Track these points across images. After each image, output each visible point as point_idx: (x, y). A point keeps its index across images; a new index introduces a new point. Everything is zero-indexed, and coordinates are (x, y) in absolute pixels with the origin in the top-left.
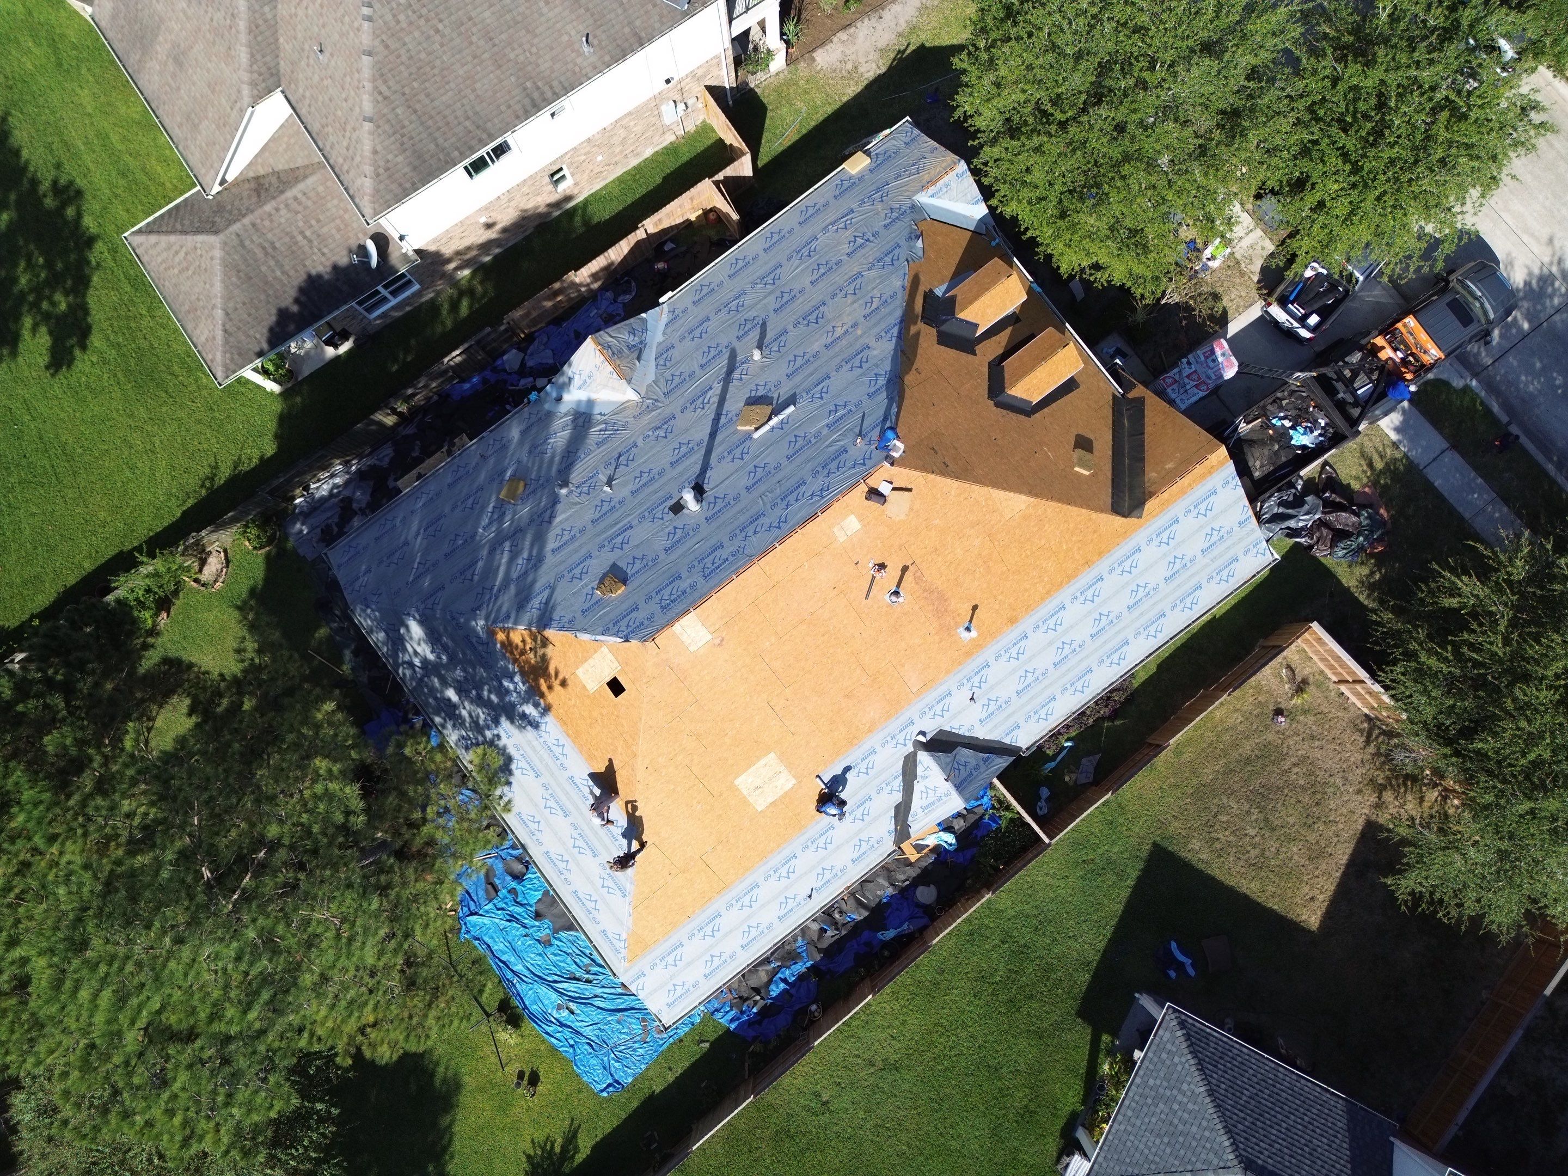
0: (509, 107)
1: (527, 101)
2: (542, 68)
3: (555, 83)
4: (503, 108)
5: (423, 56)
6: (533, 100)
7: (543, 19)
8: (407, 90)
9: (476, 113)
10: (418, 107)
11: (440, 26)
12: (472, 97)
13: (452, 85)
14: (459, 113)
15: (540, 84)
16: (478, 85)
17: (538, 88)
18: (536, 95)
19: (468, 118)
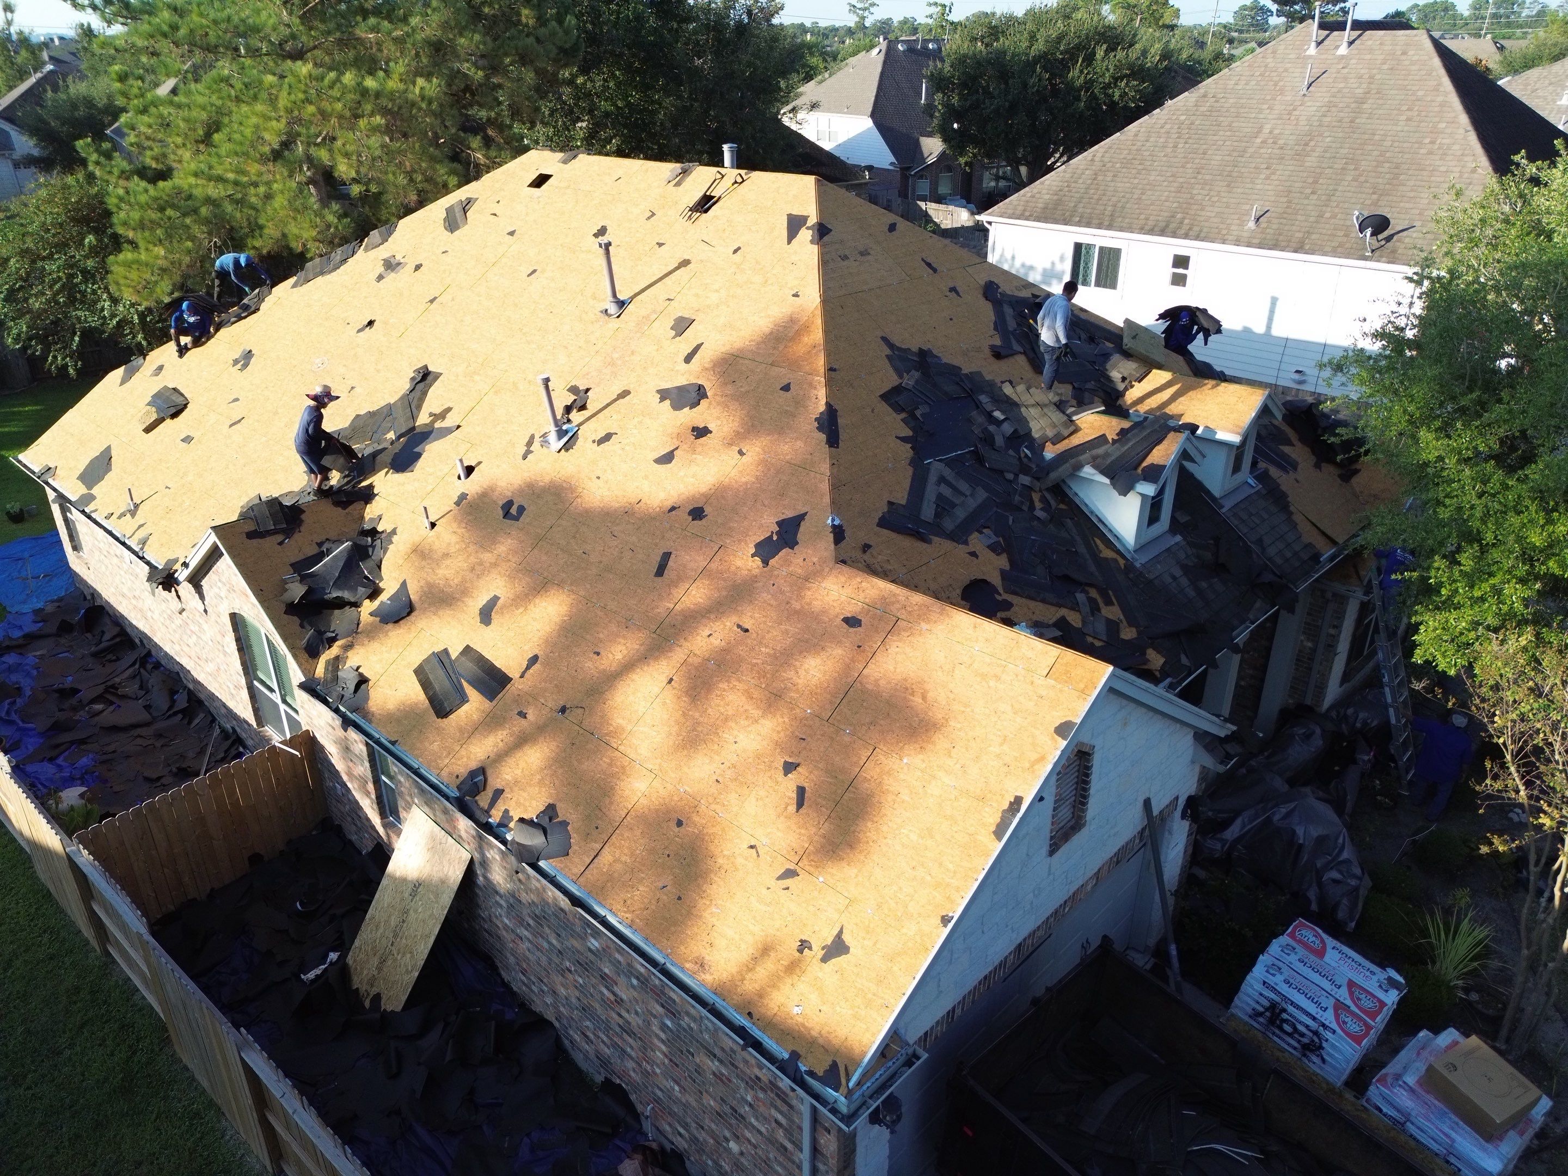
0: (1147, 219)
1: (1162, 224)
2: (1203, 213)
3: (1196, 229)
4: (1142, 217)
5: (1147, 153)
6: (1167, 226)
7: (1250, 186)
8: (1109, 165)
9: (1123, 207)
10: (1100, 178)
11: (1180, 146)
12: (1136, 196)
13: (1136, 181)
14: (1114, 199)
15: (1186, 221)
16: (1149, 193)
17: (1182, 223)
18: (1172, 226)
19: (1115, 206)
